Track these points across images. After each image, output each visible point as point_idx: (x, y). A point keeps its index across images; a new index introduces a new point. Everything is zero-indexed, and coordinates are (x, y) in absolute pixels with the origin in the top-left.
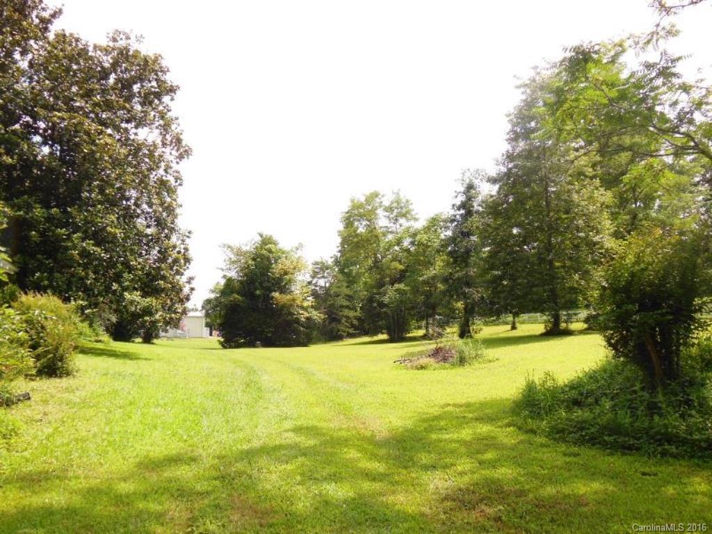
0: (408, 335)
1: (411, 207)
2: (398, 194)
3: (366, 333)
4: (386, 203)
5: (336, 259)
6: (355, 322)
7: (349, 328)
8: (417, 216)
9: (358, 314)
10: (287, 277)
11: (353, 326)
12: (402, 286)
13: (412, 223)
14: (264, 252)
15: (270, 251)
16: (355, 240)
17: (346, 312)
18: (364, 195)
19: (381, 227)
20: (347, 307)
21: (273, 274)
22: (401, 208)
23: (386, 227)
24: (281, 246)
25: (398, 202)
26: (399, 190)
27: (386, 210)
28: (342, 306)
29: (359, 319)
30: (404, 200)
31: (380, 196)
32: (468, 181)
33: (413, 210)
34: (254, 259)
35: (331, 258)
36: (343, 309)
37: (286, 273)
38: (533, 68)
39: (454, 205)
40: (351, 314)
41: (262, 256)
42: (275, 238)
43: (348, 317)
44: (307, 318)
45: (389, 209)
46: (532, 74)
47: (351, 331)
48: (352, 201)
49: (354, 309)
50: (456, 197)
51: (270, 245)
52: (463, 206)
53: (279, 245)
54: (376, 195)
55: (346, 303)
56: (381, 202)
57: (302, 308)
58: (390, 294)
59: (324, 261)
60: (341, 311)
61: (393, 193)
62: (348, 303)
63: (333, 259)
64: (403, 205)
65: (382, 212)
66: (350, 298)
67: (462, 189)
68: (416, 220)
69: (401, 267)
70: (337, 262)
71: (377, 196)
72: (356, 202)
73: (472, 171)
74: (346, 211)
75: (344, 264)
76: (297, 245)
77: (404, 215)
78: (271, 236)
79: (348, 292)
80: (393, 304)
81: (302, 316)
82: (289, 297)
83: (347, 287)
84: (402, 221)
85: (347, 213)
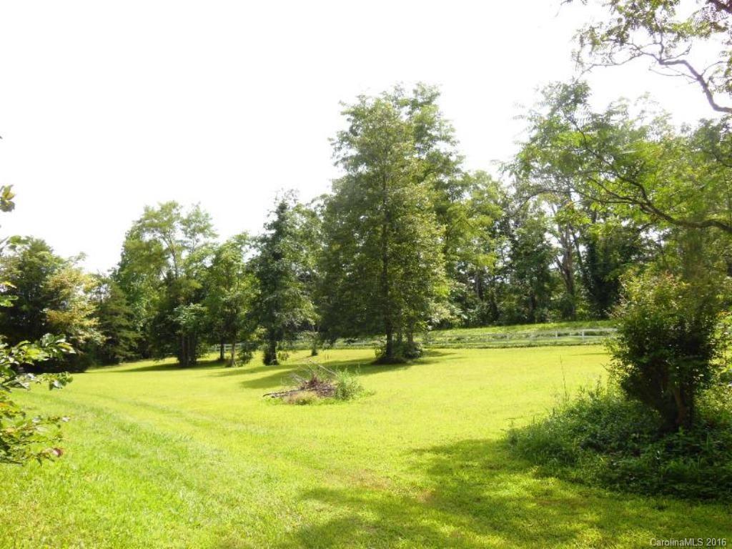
0: (198, 360)
1: (210, 222)
2: (197, 206)
3: (146, 356)
4: (184, 216)
5: (114, 273)
6: (135, 345)
7: (127, 351)
8: (216, 233)
9: (139, 335)
10: (65, 291)
11: (131, 349)
12: (198, 306)
13: (211, 240)
14: (35, 260)
15: (42, 258)
16: (146, 253)
17: (125, 333)
18: (160, 204)
19: (177, 241)
20: (127, 328)
21: (47, 286)
22: (200, 222)
23: (181, 241)
24: (55, 254)
25: (197, 215)
26: (200, 203)
27: (183, 222)
28: (121, 326)
29: (139, 341)
30: (203, 214)
31: (178, 208)
32: (280, 201)
33: (212, 226)
34: (20, 268)
35: (109, 271)
36: (122, 330)
37: (63, 286)
38: (359, 97)
39: (265, 224)
40: (131, 335)
41: (32, 265)
42: (48, 243)
43: (127, 339)
44: (87, 340)
45: (187, 222)
46: (357, 102)
47: (129, 354)
48: (147, 209)
49: (134, 329)
50: (268, 215)
51: (42, 253)
52: (275, 225)
53: (54, 253)
54: (174, 205)
55: (124, 322)
56: (179, 214)
57: (82, 327)
58: (186, 314)
59: (101, 274)
60: (119, 332)
61: (193, 204)
62: (127, 323)
63: (111, 273)
64: (201, 219)
65: (179, 225)
66: (130, 317)
67: (275, 208)
68: (215, 236)
69: (199, 286)
70: (116, 276)
71: (174, 207)
72: (150, 210)
73: (286, 191)
74: (139, 219)
75: (124, 279)
76: (78, 254)
77: (202, 230)
78: (43, 242)
79: (128, 310)
80: (190, 325)
81: (81, 337)
82: (67, 314)
83: (128, 305)
84: (199, 236)
85: (140, 222)
